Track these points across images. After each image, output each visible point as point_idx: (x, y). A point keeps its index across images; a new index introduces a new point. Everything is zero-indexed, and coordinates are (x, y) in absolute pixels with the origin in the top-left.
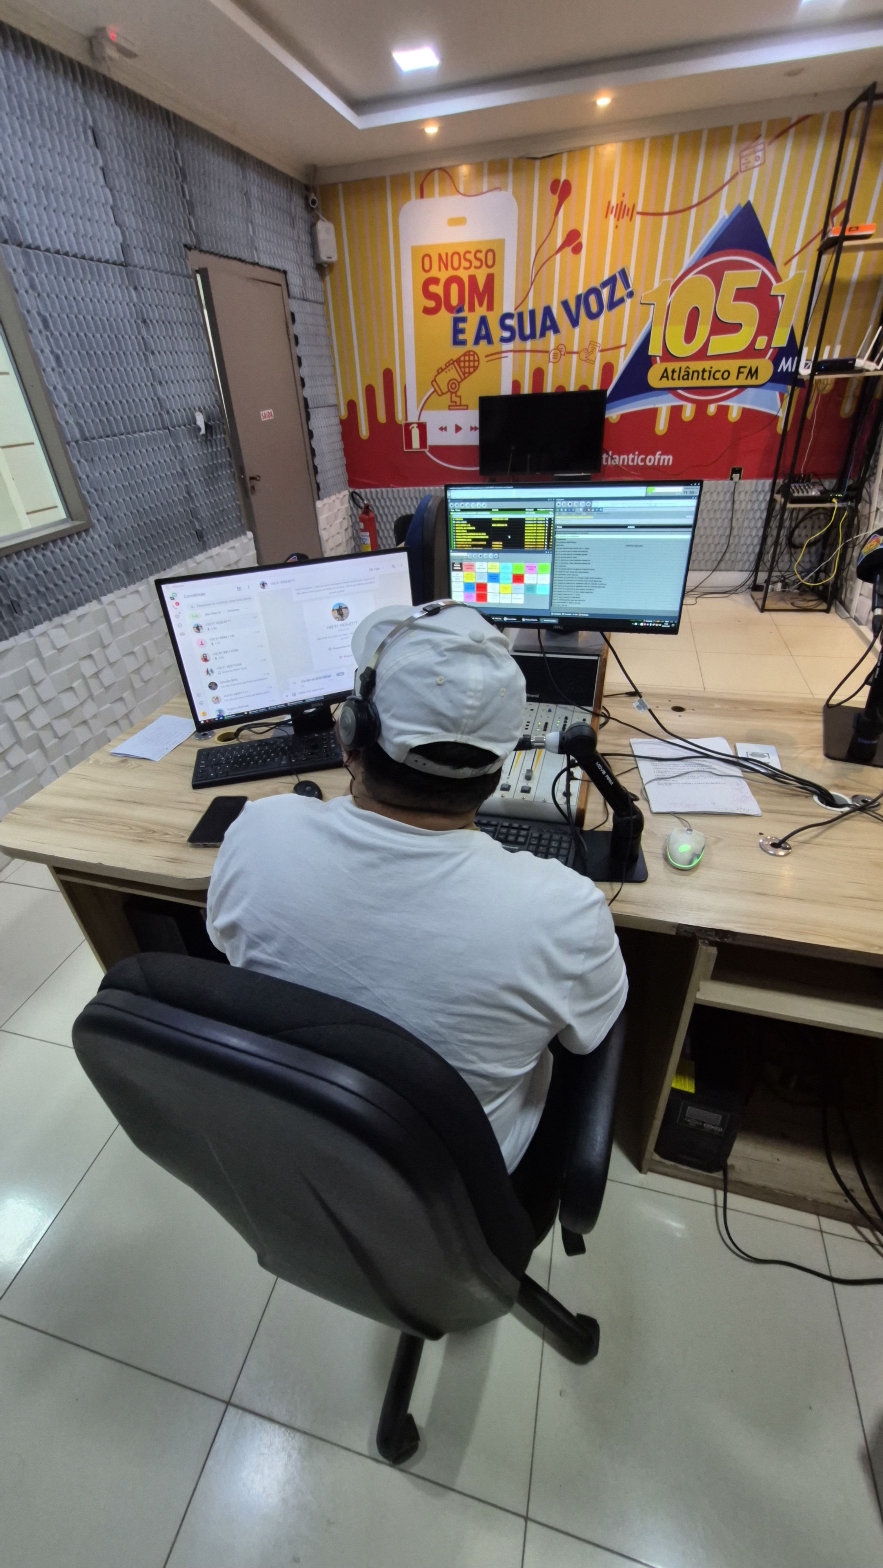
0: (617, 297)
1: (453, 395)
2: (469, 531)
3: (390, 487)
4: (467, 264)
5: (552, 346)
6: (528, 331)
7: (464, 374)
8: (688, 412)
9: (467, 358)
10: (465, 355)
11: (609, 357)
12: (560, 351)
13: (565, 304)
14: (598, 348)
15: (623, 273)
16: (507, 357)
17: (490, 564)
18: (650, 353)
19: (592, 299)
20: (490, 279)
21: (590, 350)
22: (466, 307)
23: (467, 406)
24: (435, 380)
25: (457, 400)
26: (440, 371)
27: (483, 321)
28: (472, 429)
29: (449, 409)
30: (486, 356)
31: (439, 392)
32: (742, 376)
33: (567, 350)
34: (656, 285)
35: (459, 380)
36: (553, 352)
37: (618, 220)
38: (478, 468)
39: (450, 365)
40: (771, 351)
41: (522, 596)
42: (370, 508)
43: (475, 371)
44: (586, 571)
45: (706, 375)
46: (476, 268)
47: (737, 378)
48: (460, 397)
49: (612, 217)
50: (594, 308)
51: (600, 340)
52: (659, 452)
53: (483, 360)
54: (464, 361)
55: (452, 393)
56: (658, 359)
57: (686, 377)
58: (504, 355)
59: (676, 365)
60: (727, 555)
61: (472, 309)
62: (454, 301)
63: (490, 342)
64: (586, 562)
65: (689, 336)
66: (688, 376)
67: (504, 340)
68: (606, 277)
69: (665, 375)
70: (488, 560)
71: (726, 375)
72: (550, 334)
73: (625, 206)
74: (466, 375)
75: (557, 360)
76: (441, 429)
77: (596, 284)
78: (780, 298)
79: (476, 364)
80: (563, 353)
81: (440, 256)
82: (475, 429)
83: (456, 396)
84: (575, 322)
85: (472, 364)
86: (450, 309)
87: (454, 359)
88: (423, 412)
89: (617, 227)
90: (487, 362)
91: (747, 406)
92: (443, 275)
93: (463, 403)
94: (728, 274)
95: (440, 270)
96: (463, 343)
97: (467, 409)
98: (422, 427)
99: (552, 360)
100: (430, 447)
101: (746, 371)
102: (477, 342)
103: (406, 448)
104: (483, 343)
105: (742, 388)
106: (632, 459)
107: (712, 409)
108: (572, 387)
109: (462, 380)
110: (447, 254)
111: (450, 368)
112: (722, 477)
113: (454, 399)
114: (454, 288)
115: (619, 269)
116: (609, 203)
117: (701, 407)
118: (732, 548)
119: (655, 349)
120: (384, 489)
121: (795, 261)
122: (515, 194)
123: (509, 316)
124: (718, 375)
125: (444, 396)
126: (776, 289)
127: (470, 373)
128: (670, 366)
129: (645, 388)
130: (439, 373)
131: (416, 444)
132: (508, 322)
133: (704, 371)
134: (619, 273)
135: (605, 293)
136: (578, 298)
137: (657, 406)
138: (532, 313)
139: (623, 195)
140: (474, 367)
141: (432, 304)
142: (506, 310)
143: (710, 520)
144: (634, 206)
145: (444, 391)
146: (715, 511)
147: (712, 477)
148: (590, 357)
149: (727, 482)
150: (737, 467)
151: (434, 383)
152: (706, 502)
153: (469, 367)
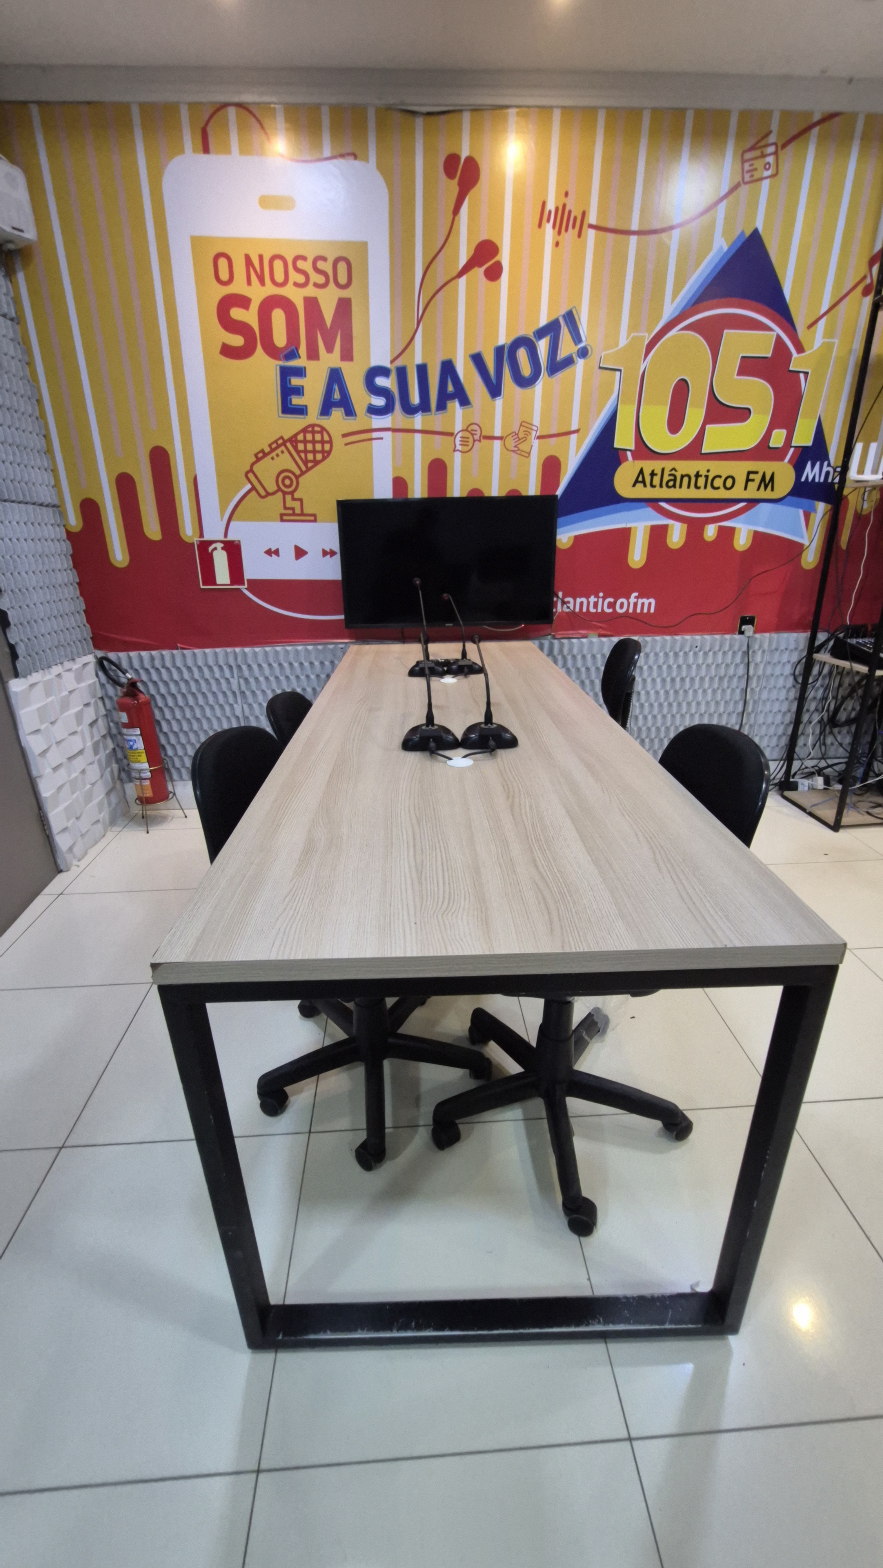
0: (562, 354)
1: (288, 497)
3: (177, 648)
4: (301, 279)
5: (458, 426)
6: (415, 399)
7: (305, 462)
8: (677, 536)
9: (309, 437)
10: (304, 431)
11: (553, 447)
12: (473, 435)
13: (477, 360)
14: (534, 433)
15: (570, 318)
16: (382, 438)
18: (617, 445)
19: (522, 354)
20: (344, 307)
21: (521, 435)
22: (303, 350)
23: (315, 516)
24: (251, 470)
25: (297, 505)
26: (260, 456)
27: (335, 376)
28: (325, 553)
29: (282, 520)
30: (345, 436)
31: (263, 493)
32: (752, 486)
33: (484, 434)
34: (623, 342)
35: (298, 472)
36: (460, 435)
37: (559, 233)
38: (342, 617)
39: (278, 446)
40: (792, 450)
42: (139, 685)
43: (324, 458)
46: (316, 285)
47: (746, 488)
48: (301, 500)
49: (548, 227)
50: (526, 370)
51: (536, 421)
53: (338, 442)
54: (305, 442)
55: (284, 493)
56: (629, 454)
57: (671, 484)
58: (375, 435)
61: (313, 355)
62: (280, 339)
63: (350, 412)
65: (675, 423)
66: (673, 482)
67: (373, 410)
68: (543, 321)
69: (640, 479)
72: (454, 406)
73: (570, 212)
74: (309, 465)
75: (467, 448)
76: (269, 552)
77: (528, 331)
78: (802, 376)
79: (327, 447)
80: (477, 437)
81: (248, 259)
82: (332, 553)
83: (293, 499)
84: (495, 390)
85: (318, 447)
86: (272, 351)
87: (286, 438)
88: (232, 523)
89: (557, 244)
90: (346, 444)
91: (761, 529)
92: (257, 293)
93: (306, 511)
94: (729, 335)
95: (249, 282)
96: (301, 411)
97: (315, 521)
98: (233, 550)
99: (459, 447)
100: (249, 581)
101: (758, 478)
102: (326, 410)
103: (204, 584)
104: (337, 414)
105: (753, 502)
107: (711, 532)
108: (494, 491)
109: (303, 473)
110: (261, 257)
111: (278, 451)
112: (731, 631)
113: (290, 503)
114: (278, 317)
115: (563, 311)
116: (544, 204)
117: (695, 528)
119: (623, 439)
120: (166, 653)
121: (822, 323)
122: (380, 167)
123: (383, 371)
125: (270, 498)
126: (797, 363)
127: (316, 463)
128: (649, 466)
129: (613, 499)
130: (258, 460)
131: (223, 576)
132: (380, 381)
134: (564, 316)
135: (543, 346)
136: (499, 351)
137: (628, 526)
138: (422, 370)
139: (566, 194)
140: (323, 451)
141: (237, 341)
142: (375, 362)
143: (714, 691)
144: (584, 214)
145: (270, 490)
146: (721, 679)
147: (713, 630)
148: (521, 447)
149: (737, 637)
150: (748, 615)
151: (251, 476)
152: (708, 666)
153: (314, 452)
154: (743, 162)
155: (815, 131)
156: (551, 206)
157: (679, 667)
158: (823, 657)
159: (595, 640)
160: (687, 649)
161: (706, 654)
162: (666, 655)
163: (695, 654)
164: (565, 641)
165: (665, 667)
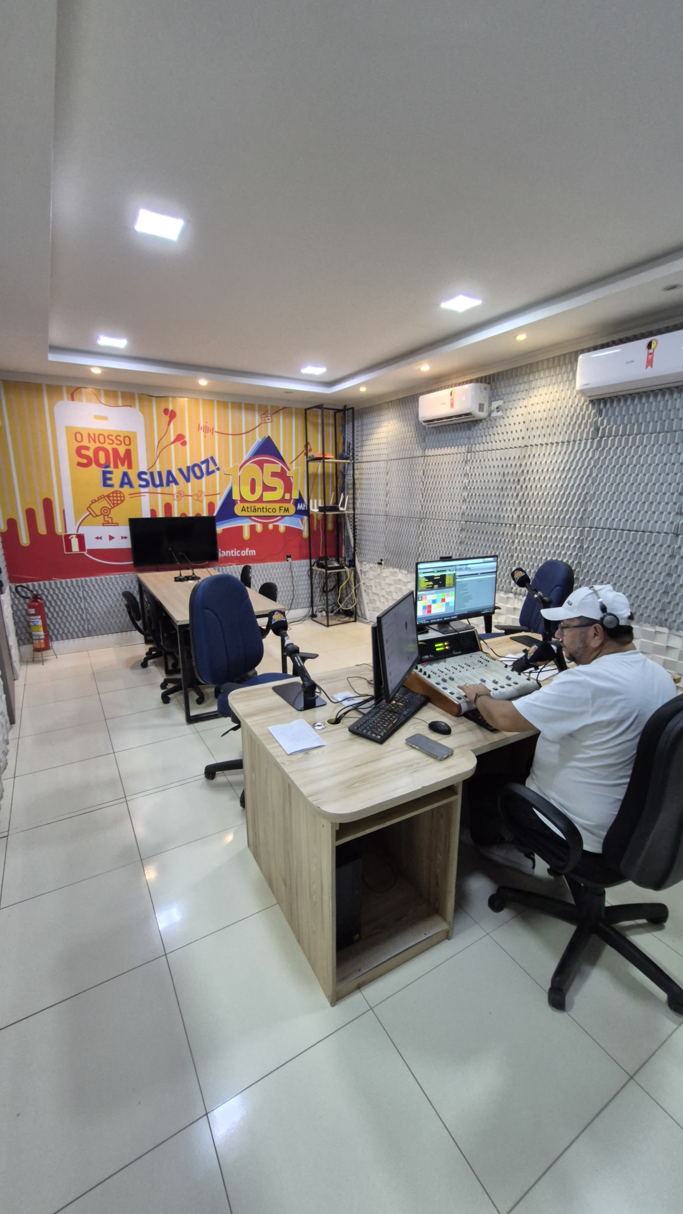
0: (210, 470)
1: (106, 517)
2: (426, 582)
3: (52, 580)
4: (111, 442)
5: (175, 491)
6: (157, 482)
7: (113, 504)
8: (259, 528)
9: (115, 495)
10: (113, 493)
11: (211, 499)
12: (180, 494)
13: (180, 470)
14: (203, 494)
15: (212, 458)
16: (145, 496)
17: (433, 595)
18: (234, 498)
19: (196, 469)
20: (128, 451)
21: (199, 495)
22: (112, 465)
24: (90, 507)
25: (110, 520)
27: (125, 474)
29: (103, 525)
30: (129, 495)
31: (94, 515)
32: (282, 511)
33: (185, 494)
34: (231, 466)
35: (110, 508)
36: (176, 494)
37: (205, 433)
38: (132, 562)
39: (102, 498)
40: (292, 500)
41: (444, 608)
42: (39, 596)
43: (121, 503)
44: (466, 593)
45: (265, 510)
46: (117, 444)
47: (280, 512)
49: (201, 431)
50: (198, 474)
51: (204, 490)
52: (248, 549)
53: (127, 497)
54: (113, 497)
55: (104, 515)
56: (239, 501)
58: (142, 494)
59: (249, 505)
60: (294, 600)
61: (116, 466)
62: (102, 460)
63: (131, 486)
64: (466, 589)
65: (253, 491)
66: (255, 510)
67: (141, 486)
68: (203, 459)
69: (243, 509)
70: (432, 594)
71: (274, 510)
72: (173, 485)
73: (208, 427)
74: (115, 505)
75: (179, 499)
76: (97, 538)
77: (198, 462)
78: (291, 478)
79: (122, 499)
80: (182, 495)
81: (89, 434)
82: (126, 538)
83: (108, 517)
84: (188, 480)
85: (119, 499)
86: (98, 464)
87: (105, 495)
88: (81, 527)
89: (205, 436)
90: (130, 498)
91: (287, 525)
92: (93, 446)
93: (114, 522)
94: (266, 465)
95: (89, 442)
96: (112, 486)
97: (118, 525)
98: (81, 538)
99: (176, 499)
100: (88, 550)
101: (283, 509)
102: (121, 486)
103: (67, 552)
104: (126, 487)
105: (283, 517)
106: (233, 553)
107: (271, 527)
108: (191, 514)
109: (112, 508)
111: (102, 500)
112: (284, 560)
113: (107, 519)
114: (102, 455)
115: (210, 456)
116: (199, 425)
117: (265, 526)
118: (296, 596)
119: (236, 496)
120: (47, 582)
121: (294, 463)
122: (141, 410)
123: (145, 473)
124: (270, 510)
125: (98, 517)
126: (288, 474)
127: (118, 504)
128: (246, 505)
129: (234, 516)
130: (92, 503)
131: (75, 548)
132: (143, 476)
133: (263, 508)
134: (210, 458)
135: (204, 467)
136: (188, 468)
137: (242, 525)
138: (160, 474)
139: (206, 422)
140: (121, 500)
141: (85, 461)
142: (141, 470)
143: (282, 583)
144: (213, 429)
145: (98, 514)
146: (283, 578)
147: (277, 560)
148: (199, 499)
149: (286, 562)
150: (289, 554)
151: (89, 509)
152: (278, 573)
153: (117, 500)
154: (261, 418)
155: (281, 411)
156: (202, 425)
157: (268, 575)
158: (315, 568)
159: (235, 566)
160: (269, 568)
161: (276, 569)
162: (262, 570)
163: (273, 569)
164: (224, 567)
165: (262, 575)
